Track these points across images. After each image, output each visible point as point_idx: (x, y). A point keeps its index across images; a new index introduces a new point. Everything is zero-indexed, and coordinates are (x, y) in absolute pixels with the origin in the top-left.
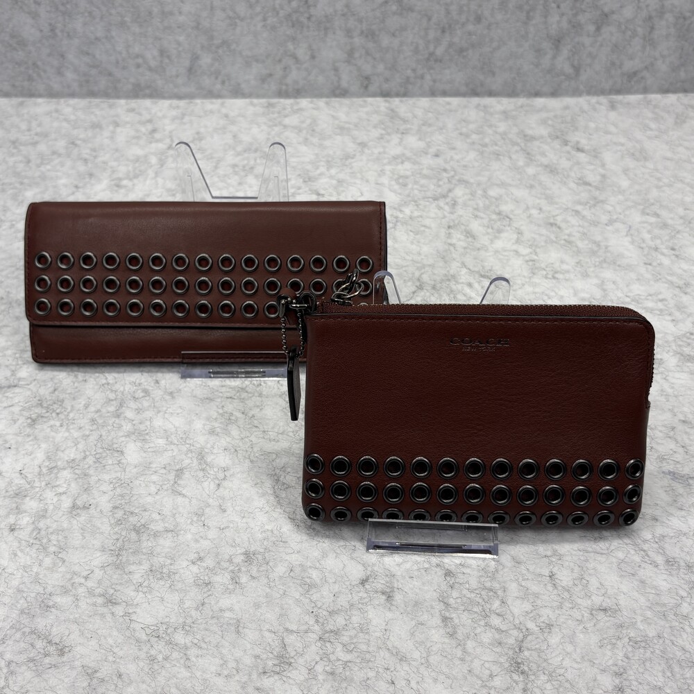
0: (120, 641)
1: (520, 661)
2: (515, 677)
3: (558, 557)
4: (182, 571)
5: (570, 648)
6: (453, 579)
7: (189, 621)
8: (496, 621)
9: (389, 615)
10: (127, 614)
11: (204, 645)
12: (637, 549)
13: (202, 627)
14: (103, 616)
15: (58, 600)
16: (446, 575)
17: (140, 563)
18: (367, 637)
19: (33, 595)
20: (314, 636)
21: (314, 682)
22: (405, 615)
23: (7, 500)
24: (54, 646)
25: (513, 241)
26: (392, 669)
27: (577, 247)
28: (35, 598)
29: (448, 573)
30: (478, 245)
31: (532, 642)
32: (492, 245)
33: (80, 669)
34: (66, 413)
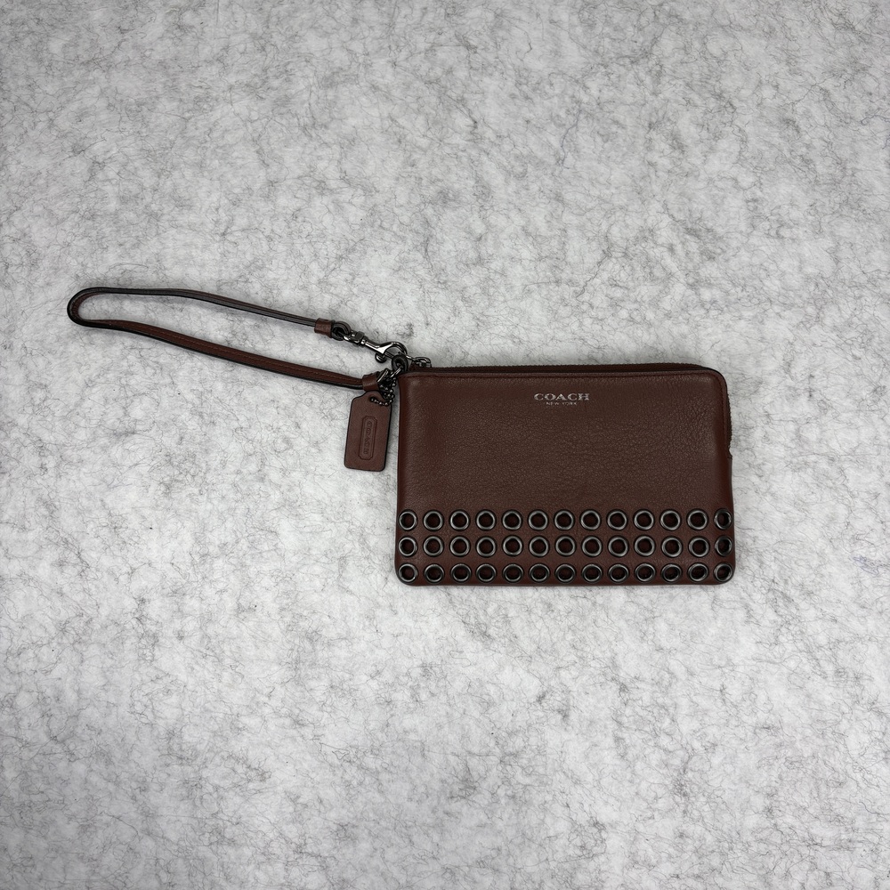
0: (314, 765)
1: (683, 783)
2: (678, 799)
3: (731, 668)
4: (362, 687)
5: (729, 768)
6: (627, 694)
7: (377, 744)
8: (665, 741)
9: (566, 736)
10: (316, 737)
11: (392, 769)
12: (810, 657)
13: (389, 750)
14: (293, 739)
15: (245, 720)
16: (620, 689)
17: (319, 678)
18: (544, 759)
19: (221, 715)
20: (494, 760)
21: (498, 806)
22: (580, 736)
23: (167, 600)
24: (254, 771)
25: (734, 158)
26: (567, 792)
27: (815, 171)
28: (224, 719)
29: (623, 688)
30: (686, 166)
31: (696, 763)
32: (705, 167)
33: (283, 795)
34: (202, 474)
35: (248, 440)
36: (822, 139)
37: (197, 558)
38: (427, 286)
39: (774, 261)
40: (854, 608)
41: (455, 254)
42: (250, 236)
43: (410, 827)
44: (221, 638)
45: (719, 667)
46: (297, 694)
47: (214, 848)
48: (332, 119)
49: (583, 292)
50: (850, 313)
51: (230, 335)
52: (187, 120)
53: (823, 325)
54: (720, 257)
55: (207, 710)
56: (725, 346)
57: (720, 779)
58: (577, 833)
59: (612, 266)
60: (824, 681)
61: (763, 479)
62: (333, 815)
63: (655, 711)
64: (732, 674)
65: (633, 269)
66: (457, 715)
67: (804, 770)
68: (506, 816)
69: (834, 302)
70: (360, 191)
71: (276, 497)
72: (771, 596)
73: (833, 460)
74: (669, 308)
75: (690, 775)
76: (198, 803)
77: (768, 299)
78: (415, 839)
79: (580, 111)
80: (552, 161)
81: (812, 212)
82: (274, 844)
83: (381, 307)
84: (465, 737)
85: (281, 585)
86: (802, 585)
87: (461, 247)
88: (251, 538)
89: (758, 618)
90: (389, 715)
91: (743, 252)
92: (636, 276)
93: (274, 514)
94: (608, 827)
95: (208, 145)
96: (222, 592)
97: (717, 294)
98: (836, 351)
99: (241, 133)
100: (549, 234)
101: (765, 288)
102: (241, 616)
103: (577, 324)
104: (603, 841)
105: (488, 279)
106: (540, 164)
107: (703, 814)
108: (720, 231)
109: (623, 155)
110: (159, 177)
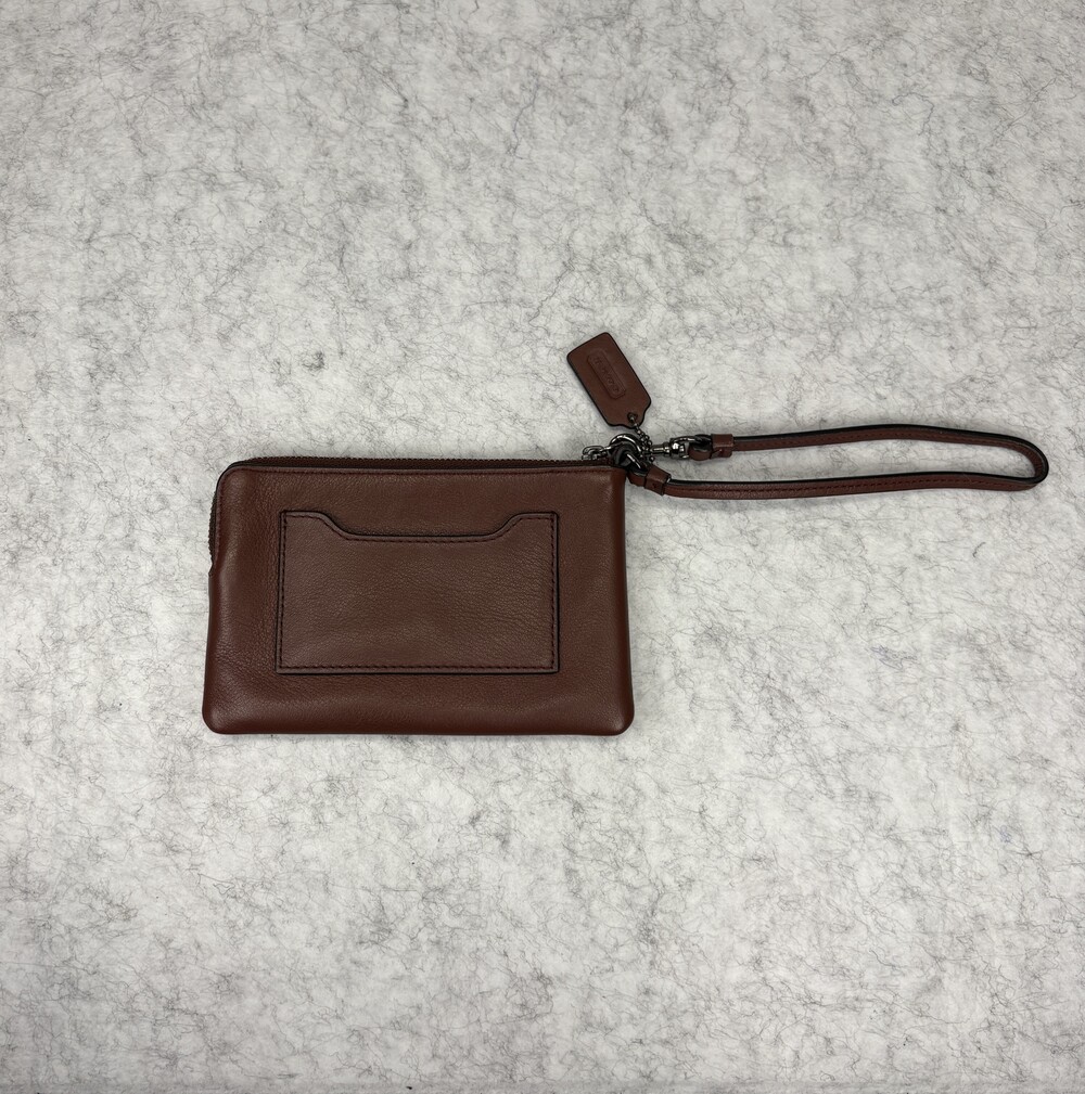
0: (190, 902)
1: (651, 928)
2: (643, 946)
3: (713, 785)
4: (252, 805)
5: (709, 910)
6: (582, 815)
7: (269, 876)
8: (628, 875)
9: (505, 867)
10: (194, 867)
11: (287, 907)
12: (813, 772)
13: (284, 883)
14: (165, 868)
15: (106, 845)
16: (574, 810)
17: (198, 794)
18: (477, 896)
19: (77, 839)
20: (415, 896)
21: (418, 954)
22: (522, 867)
23: (11, 695)
24: (117, 908)
25: (731, 146)
26: (505, 938)
27: (833, 163)
28: (80, 844)
29: (577, 808)
30: (671, 156)
31: (667, 903)
32: (695, 156)
33: (152, 937)
34: (57, 540)
35: (114, 498)
36: (842, 122)
37: (49, 645)
38: (341, 305)
39: (780, 276)
40: (871, 711)
41: (378, 265)
42: (122, 243)
43: (308, 979)
44: (77, 743)
45: (699, 783)
46: (171, 813)
47: (65, 1003)
48: (227, 96)
49: (537, 315)
50: (874, 340)
51: (94, 367)
52: (44, 97)
53: (839, 356)
54: (711, 271)
55: (59, 833)
56: (713, 383)
57: (697, 923)
58: (516, 988)
59: (574, 282)
60: (830, 802)
61: (758, 548)
62: (213, 963)
63: (617, 836)
64: (714, 791)
65: (600, 286)
66: (369, 840)
67: (802, 911)
68: (428, 967)
69: (855, 327)
70: (261, 188)
71: (147, 568)
72: (765, 694)
73: (848, 525)
74: (644, 335)
75: (659, 917)
76: (46, 947)
77: (771, 323)
78: (314, 993)
79: (538, 87)
80: (502, 149)
81: (829, 214)
82: (141, 999)
83: (283, 331)
84: (379, 867)
85: (153, 678)
86: (805, 682)
87: (386, 255)
88: (115, 620)
89: (749, 722)
90: (284, 840)
91: (739, 264)
92: (605, 294)
93: (144, 590)
94: (555, 981)
95: (70, 128)
96: (79, 686)
97: (706, 317)
98: (856, 389)
99: (112, 114)
100: (496, 241)
101: (767, 310)
102: (103, 717)
103: (529, 355)
104: (549, 998)
105: (419, 297)
106: (486, 153)
107: (675, 965)
108: (711, 237)
109: (592, 142)
110: (8, 168)
